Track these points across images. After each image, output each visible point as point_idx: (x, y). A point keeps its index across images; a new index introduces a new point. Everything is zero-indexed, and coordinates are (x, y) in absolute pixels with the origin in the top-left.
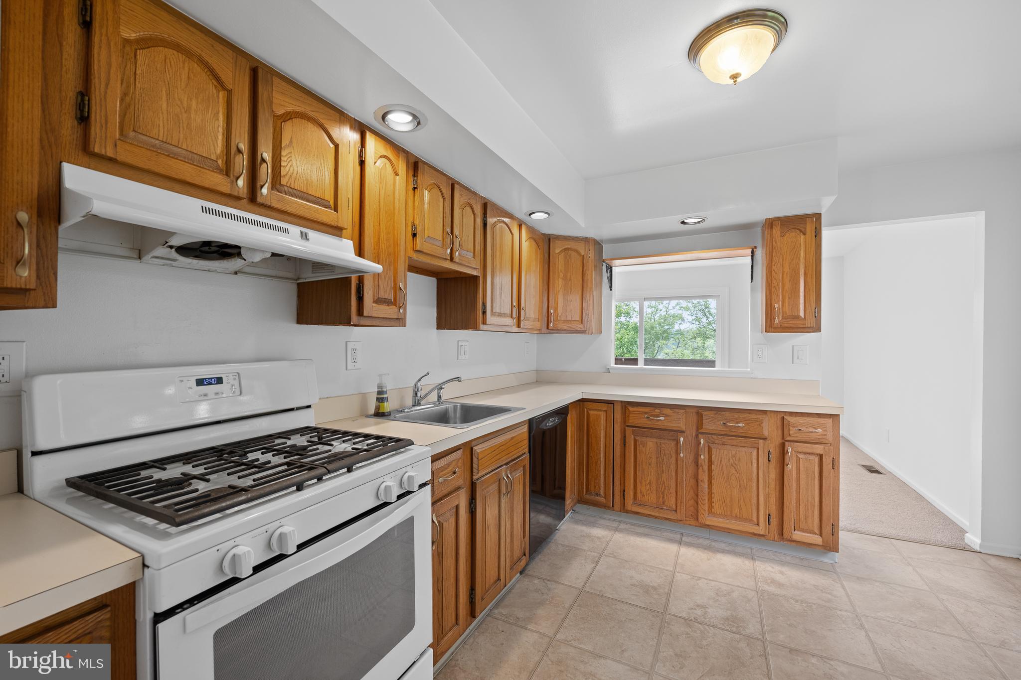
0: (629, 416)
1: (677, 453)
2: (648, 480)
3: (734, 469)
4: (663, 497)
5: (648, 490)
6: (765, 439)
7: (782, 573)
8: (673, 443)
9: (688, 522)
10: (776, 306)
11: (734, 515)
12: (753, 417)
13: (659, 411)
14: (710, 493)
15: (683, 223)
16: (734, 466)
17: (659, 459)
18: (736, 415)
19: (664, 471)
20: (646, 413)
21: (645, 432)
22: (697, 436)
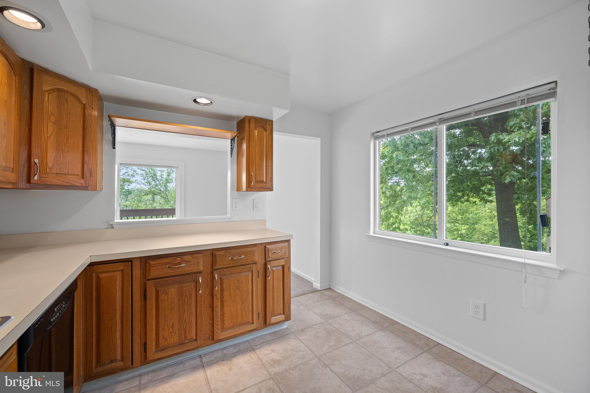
0: (150, 270)
1: (197, 291)
2: (171, 323)
3: (238, 290)
4: (185, 333)
5: (171, 333)
6: (255, 263)
7: (273, 351)
8: (193, 284)
9: (206, 344)
10: (252, 173)
11: (238, 323)
12: (249, 250)
13: (180, 259)
14: (223, 314)
15: (195, 101)
16: (238, 287)
17: (180, 302)
18: (239, 251)
19: (186, 311)
20: (168, 263)
21: (167, 281)
22: (212, 273)
